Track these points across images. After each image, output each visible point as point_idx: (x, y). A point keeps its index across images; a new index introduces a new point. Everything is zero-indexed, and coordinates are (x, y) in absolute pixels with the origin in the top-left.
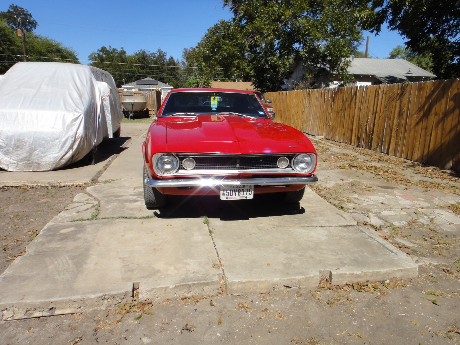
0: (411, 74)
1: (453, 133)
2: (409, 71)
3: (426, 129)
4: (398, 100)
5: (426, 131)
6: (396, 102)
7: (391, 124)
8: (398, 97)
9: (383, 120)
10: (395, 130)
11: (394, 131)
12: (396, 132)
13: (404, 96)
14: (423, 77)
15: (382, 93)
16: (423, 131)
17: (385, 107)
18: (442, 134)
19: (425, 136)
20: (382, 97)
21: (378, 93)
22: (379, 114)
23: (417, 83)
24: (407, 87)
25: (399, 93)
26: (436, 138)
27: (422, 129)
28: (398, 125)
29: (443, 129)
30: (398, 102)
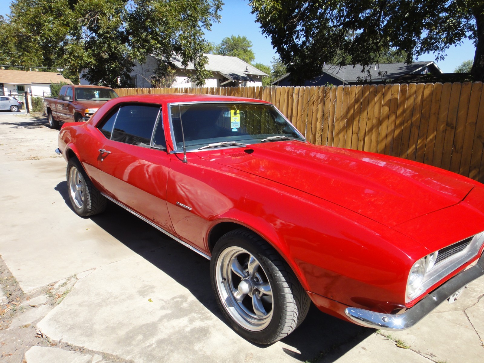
0: (249, 72)
1: (389, 139)
2: (247, 69)
3: (358, 134)
4: (320, 103)
5: (358, 135)
6: (317, 106)
7: (313, 129)
8: (319, 100)
9: (302, 124)
10: (320, 134)
11: (317, 136)
12: (320, 137)
13: (327, 99)
14: (258, 75)
15: (297, 96)
16: (355, 136)
17: (303, 111)
18: (378, 138)
19: (358, 141)
20: (298, 99)
21: (292, 96)
22: (296, 118)
23: (342, 87)
24: (330, 90)
25: (320, 97)
26: (371, 143)
27: (352, 133)
28: (322, 130)
29: (378, 134)
30: (320, 106)
